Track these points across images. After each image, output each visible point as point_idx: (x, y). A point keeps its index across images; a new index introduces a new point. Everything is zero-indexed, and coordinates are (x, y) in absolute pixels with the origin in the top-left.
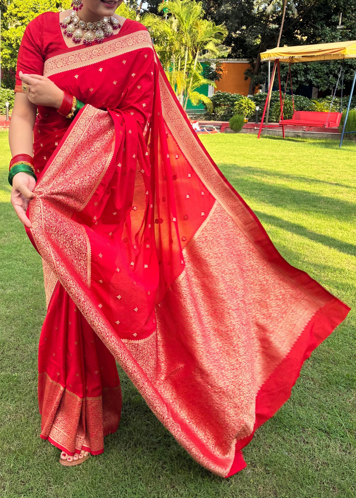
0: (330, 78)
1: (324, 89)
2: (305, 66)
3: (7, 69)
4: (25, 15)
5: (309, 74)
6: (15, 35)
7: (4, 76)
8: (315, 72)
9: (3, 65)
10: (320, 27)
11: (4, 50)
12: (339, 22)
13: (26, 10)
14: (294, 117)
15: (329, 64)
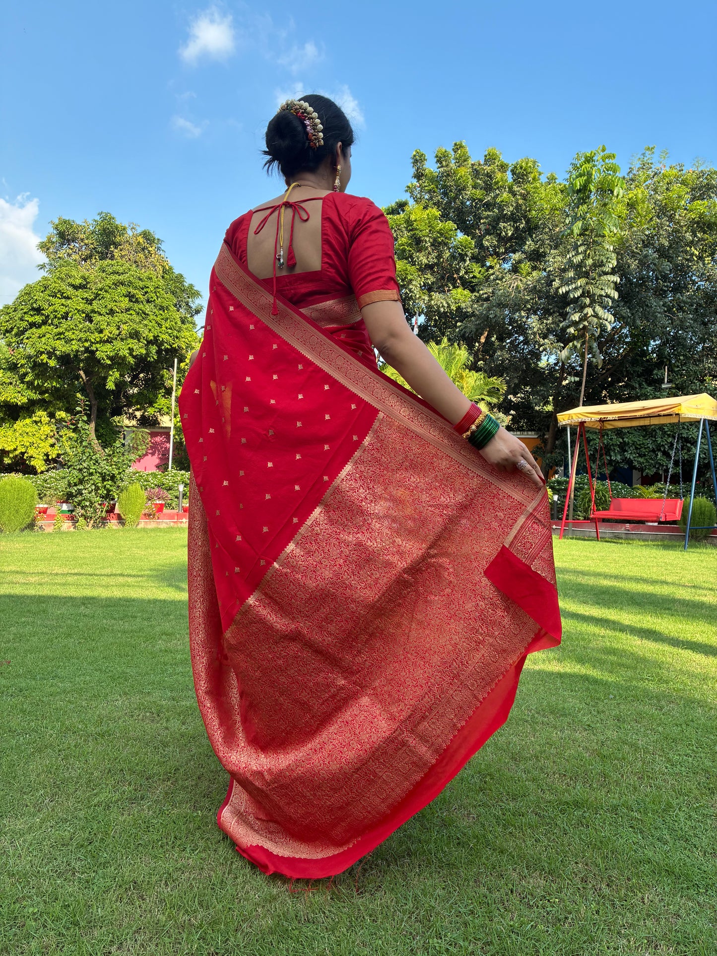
0: (659, 456)
1: (651, 472)
2: (621, 440)
5: (627, 451)
7: (176, 453)
8: (637, 449)
9: (177, 437)
10: (637, 386)
12: (664, 379)
14: (612, 507)
15: (655, 437)
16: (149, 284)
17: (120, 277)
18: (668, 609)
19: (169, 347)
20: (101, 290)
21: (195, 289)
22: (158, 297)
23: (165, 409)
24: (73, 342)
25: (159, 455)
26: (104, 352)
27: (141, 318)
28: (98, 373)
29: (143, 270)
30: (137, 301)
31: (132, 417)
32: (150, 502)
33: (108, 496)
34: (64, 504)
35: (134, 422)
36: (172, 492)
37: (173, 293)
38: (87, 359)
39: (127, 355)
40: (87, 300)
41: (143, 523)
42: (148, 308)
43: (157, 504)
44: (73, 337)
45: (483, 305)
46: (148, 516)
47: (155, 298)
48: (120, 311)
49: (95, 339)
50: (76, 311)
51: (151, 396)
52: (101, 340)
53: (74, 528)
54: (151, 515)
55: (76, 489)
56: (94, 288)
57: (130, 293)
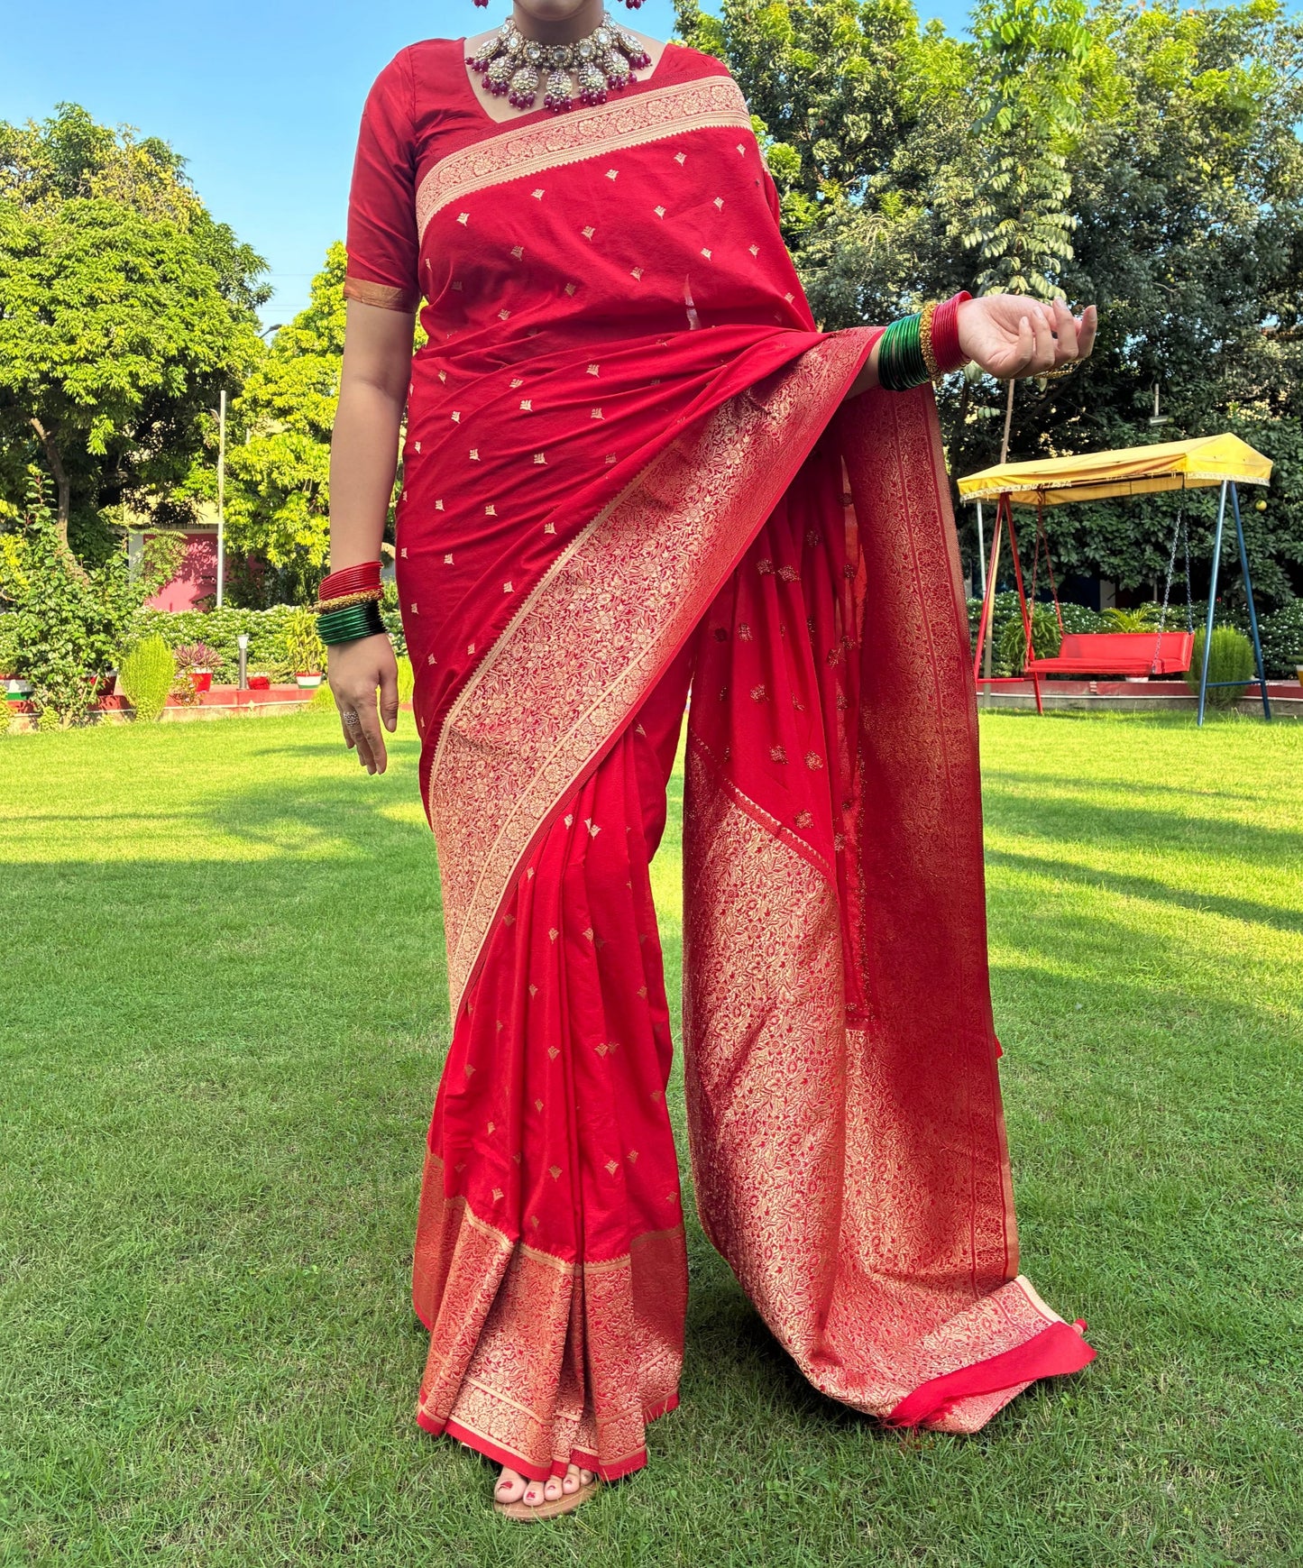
0: (1147, 553)
1: (1133, 582)
2: (1077, 525)
3: (240, 555)
4: (294, 402)
5: (1088, 545)
6: (264, 458)
7: (232, 576)
8: (1106, 540)
9: (231, 544)
10: (1105, 421)
11: (233, 502)
12: (1152, 407)
13: (299, 389)
14: (1064, 651)
15: (1139, 518)
16: (163, 244)
17: (106, 232)
18: (1175, 838)
19: (208, 369)
20: (68, 257)
21: (255, 253)
22: (184, 272)
23: (206, 490)
24: (17, 363)
25: (197, 578)
26: (78, 382)
27: (152, 313)
28: (70, 422)
29: (151, 217)
30: (142, 279)
31: (141, 506)
32: (183, 671)
33: (99, 663)
34: (13, 681)
35: (145, 518)
36: (225, 650)
37: (213, 263)
38: (46, 395)
39: (127, 387)
40: (42, 279)
41: (171, 713)
42: (164, 293)
43: (197, 675)
44: (16, 352)
45: (813, 273)
46: (179, 698)
47: (179, 272)
48: (108, 300)
49: (61, 356)
50: (20, 301)
51: (178, 466)
52: (72, 359)
53: (36, 726)
54: (186, 696)
55: (34, 649)
56: (54, 255)
57: (127, 263)
